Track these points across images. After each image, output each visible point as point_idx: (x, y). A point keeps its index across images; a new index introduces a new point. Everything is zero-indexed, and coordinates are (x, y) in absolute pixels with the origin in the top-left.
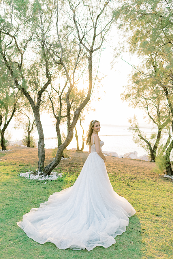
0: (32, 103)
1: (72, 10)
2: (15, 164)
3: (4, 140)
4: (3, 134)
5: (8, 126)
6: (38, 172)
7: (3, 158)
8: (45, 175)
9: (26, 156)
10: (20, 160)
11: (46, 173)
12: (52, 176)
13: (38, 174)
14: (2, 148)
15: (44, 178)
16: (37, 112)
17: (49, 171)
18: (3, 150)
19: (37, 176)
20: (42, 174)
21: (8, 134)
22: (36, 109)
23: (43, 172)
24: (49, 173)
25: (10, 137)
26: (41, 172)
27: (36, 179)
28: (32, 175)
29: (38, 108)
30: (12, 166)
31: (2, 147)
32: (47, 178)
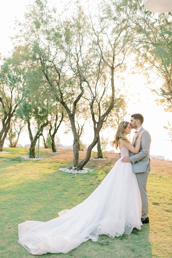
0: (68, 111)
1: (97, 36)
2: (59, 162)
3: (54, 143)
4: (53, 138)
5: (57, 131)
6: (73, 167)
7: (51, 158)
8: (78, 170)
9: (70, 157)
10: (65, 159)
11: (79, 168)
12: (84, 170)
13: (73, 169)
14: (53, 151)
15: (76, 172)
16: (72, 118)
17: (81, 167)
18: (53, 152)
19: (72, 170)
20: (76, 169)
21: (57, 138)
22: (72, 116)
23: (76, 168)
24: (81, 168)
25: (59, 140)
26: (75, 168)
27: (70, 172)
28: (68, 169)
29: (73, 116)
30: (56, 163)
31: (53, 149)
32: (79, 172)
